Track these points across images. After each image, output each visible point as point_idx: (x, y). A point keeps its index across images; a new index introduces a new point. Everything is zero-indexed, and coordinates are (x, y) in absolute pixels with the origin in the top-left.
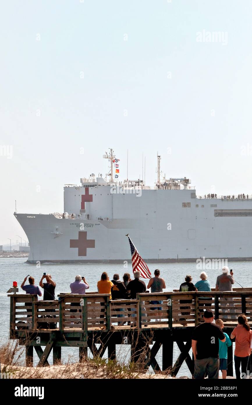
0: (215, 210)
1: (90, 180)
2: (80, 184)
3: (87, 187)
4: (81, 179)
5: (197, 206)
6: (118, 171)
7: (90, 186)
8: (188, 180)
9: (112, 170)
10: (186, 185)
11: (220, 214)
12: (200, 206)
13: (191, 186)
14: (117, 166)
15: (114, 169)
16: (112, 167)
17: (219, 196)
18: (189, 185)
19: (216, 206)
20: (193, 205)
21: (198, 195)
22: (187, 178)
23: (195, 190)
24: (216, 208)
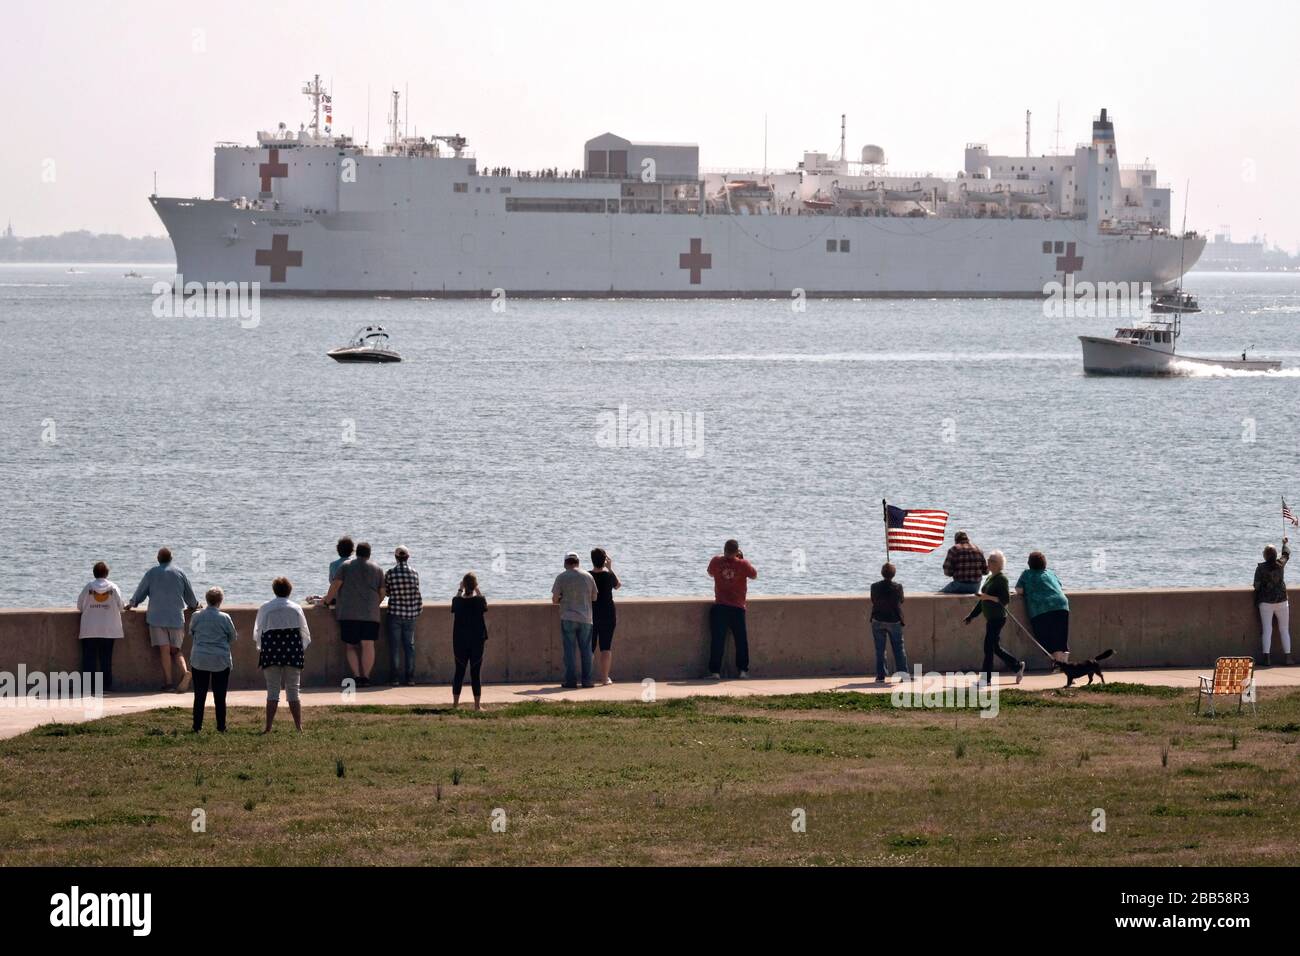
0: (507, 199)
1: (280, 136)
2: (255, 143)
3: (273, 148)
4: (259, 133)
5: (478, 190)
6: (329, 119)
7: (280, 147)
8: (464, 140)
9: (317, 117)
10: (458, 150)
11: (515, 206)
12: (483, 189)
13: (467, 152)
14: (328, 109)
15: (323, 115)
16: (317, 111)
17: (514, 173)
18: (465, 150)
19: (508, 190)
20: (471, 189)
21: (480, 168)
22: (461, 136)
23: (474, 160)
24: (508, 195)
